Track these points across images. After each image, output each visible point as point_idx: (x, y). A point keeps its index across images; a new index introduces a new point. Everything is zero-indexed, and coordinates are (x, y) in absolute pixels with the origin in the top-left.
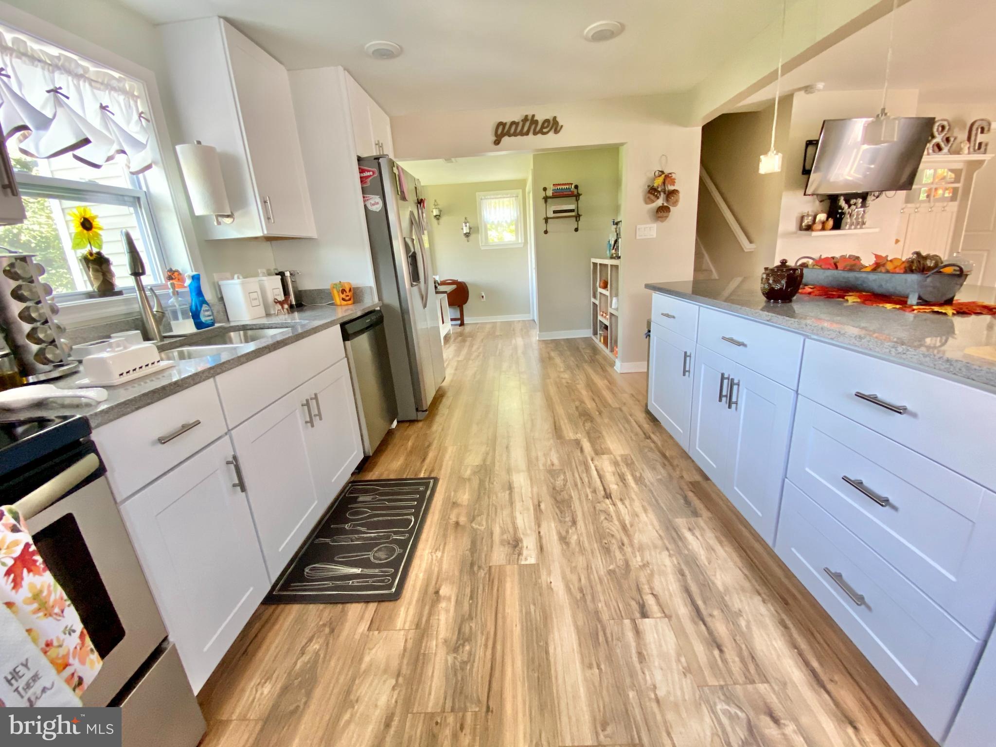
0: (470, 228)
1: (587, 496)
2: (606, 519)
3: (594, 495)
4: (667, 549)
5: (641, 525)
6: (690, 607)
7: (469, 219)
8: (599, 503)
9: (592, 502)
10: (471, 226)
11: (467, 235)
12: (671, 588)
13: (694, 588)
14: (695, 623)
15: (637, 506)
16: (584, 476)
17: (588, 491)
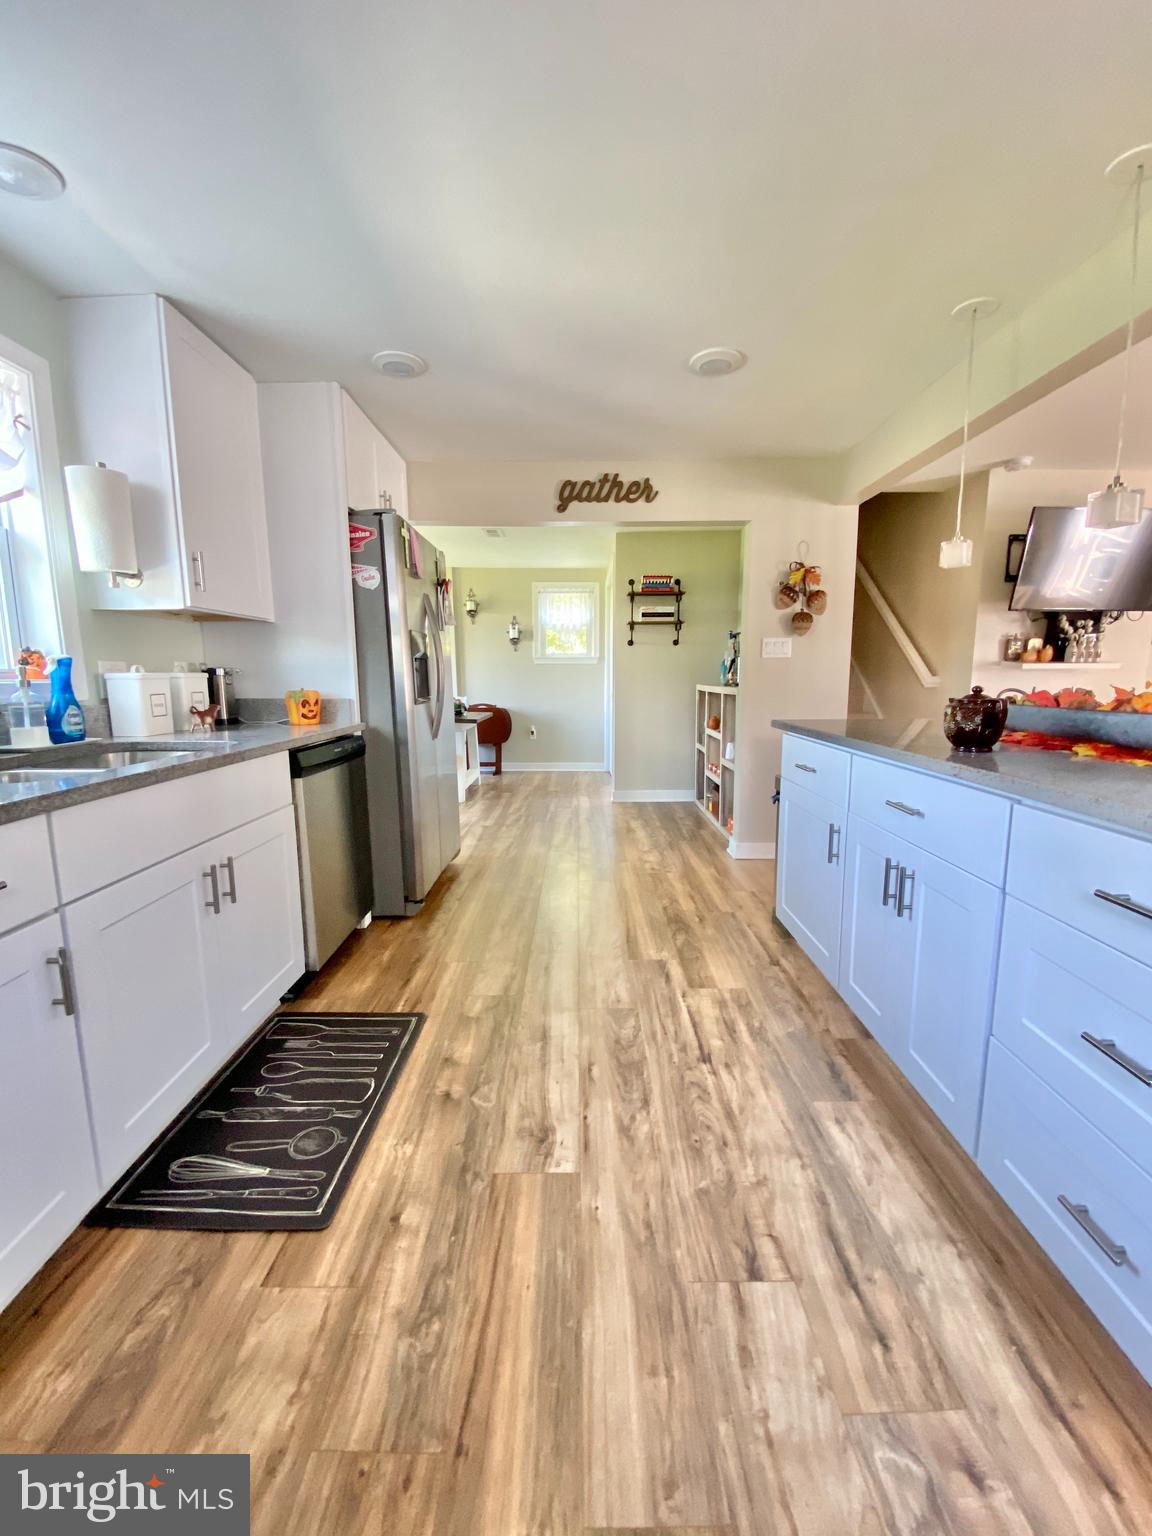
0: (520, 632)
1: (671, 1056)
2: (699, 1097)
3: (683, 1055)
4: (800, 1156)
5: (757, 1111)
6: (836, 1264)
7: (519, 619)
8: (690, 1069)
9: (679, 1069)
10: (523, 628)
11: (515, 641)
12: (802, 1226)
13: (841, 1226)
14: (842, 1293)
15: (753, 1075)
16: (669, 1022)
17: (674, 1047)
